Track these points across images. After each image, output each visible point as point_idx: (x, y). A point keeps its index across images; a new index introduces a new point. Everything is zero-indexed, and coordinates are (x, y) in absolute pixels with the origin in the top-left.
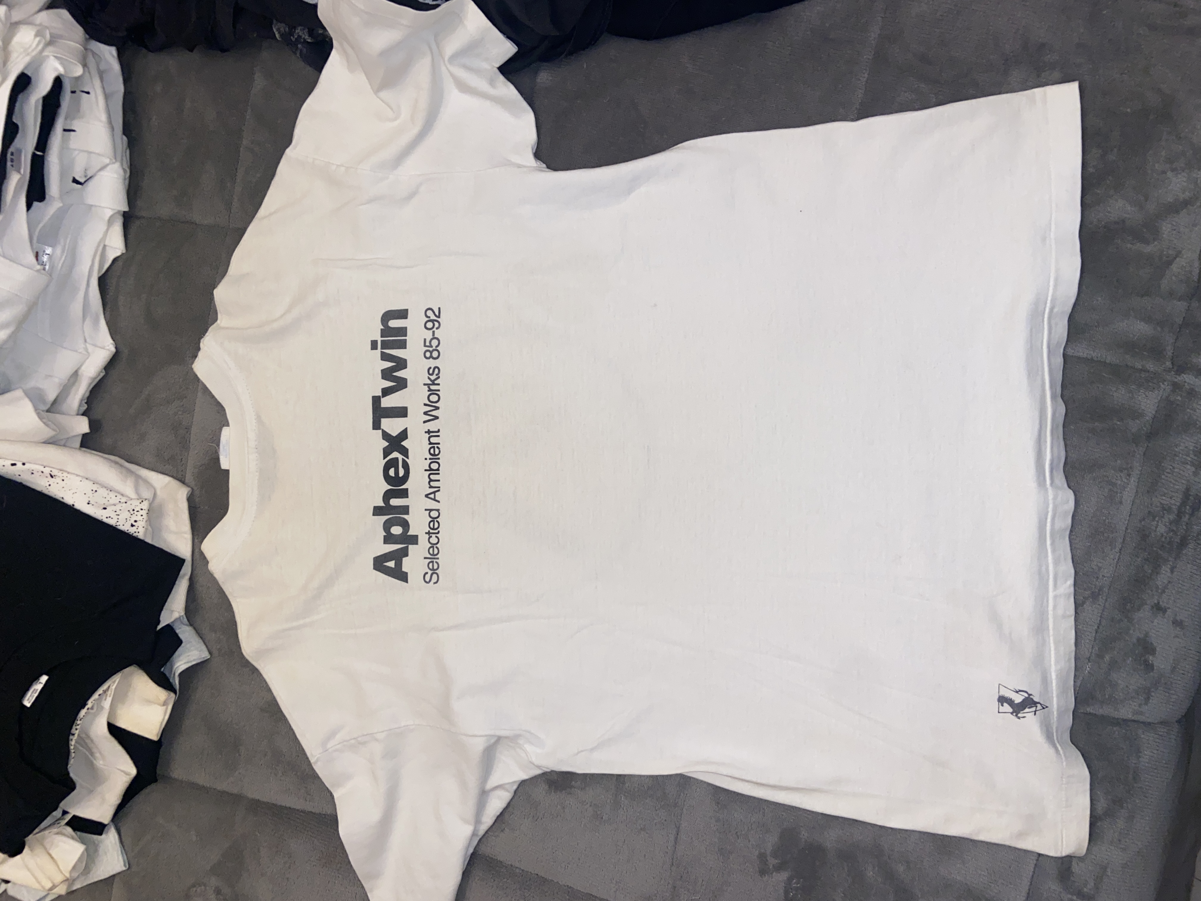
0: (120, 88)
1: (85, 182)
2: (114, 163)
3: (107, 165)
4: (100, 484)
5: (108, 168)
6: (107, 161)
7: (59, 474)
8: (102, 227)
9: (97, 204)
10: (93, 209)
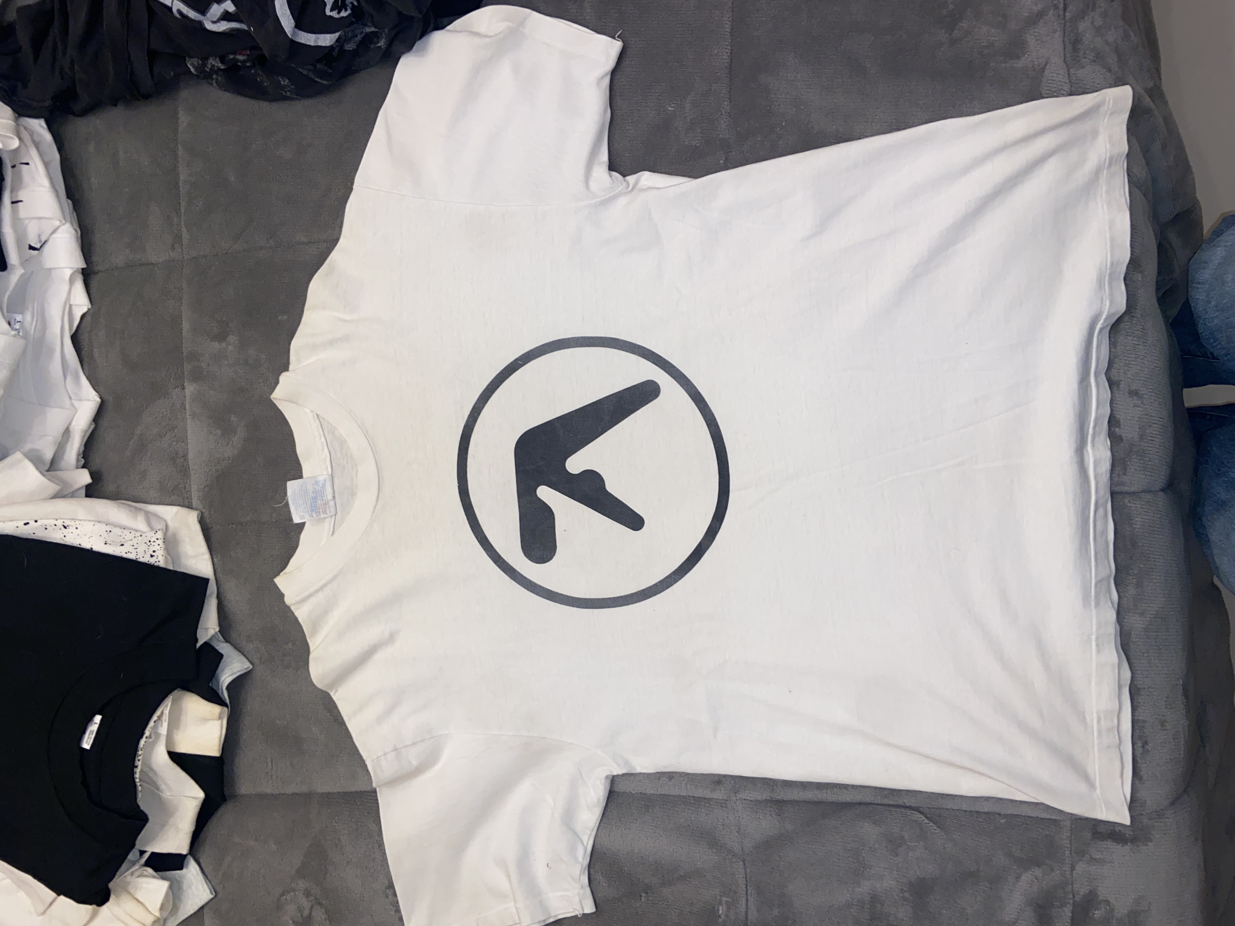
0: (56, 156)
1: (41, 246)
2: (64, 224)
3: (58, 227)
4: (112, 525)
5: (60, 230)
6: (57, 223)
7: (72, 523)
8: (65, 287)
9: (57, 266)
10: (52, 271)
